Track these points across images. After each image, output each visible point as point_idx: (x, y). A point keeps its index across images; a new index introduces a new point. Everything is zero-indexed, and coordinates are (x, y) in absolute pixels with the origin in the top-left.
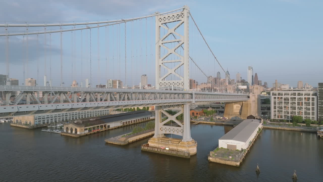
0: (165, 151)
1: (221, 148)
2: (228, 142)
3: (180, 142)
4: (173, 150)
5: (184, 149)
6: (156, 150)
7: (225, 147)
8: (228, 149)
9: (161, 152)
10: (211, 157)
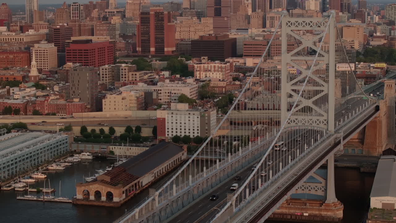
0: (304, 218)
1: (374, 208)
2: (383, 200)
3: (324, 204)
4: (315, 216)
5: (331, 213)
6: (289, 217)
7: (379, 206)
8: (383, 210)
9: (298, 220)
10: (369, 220)
